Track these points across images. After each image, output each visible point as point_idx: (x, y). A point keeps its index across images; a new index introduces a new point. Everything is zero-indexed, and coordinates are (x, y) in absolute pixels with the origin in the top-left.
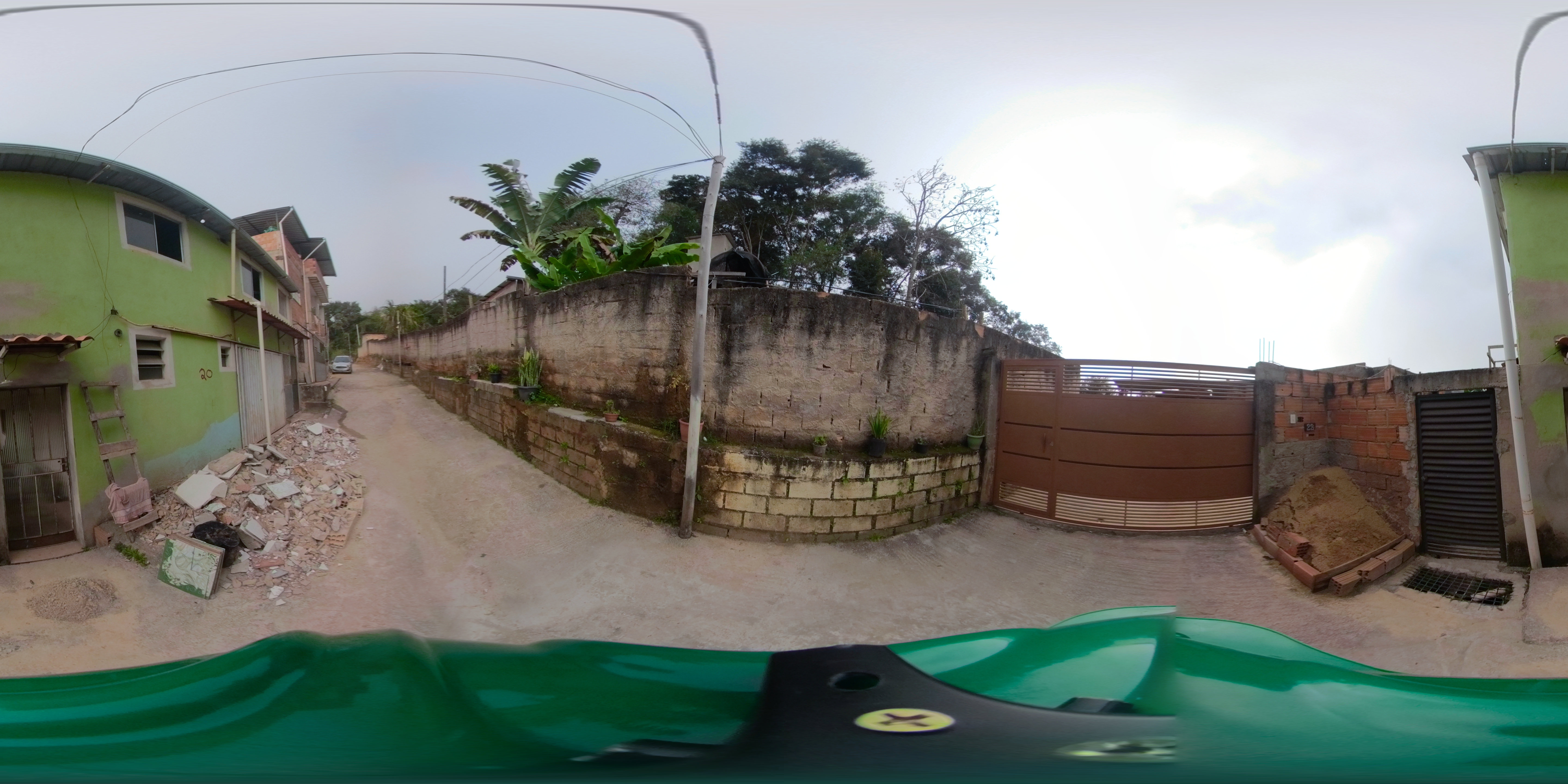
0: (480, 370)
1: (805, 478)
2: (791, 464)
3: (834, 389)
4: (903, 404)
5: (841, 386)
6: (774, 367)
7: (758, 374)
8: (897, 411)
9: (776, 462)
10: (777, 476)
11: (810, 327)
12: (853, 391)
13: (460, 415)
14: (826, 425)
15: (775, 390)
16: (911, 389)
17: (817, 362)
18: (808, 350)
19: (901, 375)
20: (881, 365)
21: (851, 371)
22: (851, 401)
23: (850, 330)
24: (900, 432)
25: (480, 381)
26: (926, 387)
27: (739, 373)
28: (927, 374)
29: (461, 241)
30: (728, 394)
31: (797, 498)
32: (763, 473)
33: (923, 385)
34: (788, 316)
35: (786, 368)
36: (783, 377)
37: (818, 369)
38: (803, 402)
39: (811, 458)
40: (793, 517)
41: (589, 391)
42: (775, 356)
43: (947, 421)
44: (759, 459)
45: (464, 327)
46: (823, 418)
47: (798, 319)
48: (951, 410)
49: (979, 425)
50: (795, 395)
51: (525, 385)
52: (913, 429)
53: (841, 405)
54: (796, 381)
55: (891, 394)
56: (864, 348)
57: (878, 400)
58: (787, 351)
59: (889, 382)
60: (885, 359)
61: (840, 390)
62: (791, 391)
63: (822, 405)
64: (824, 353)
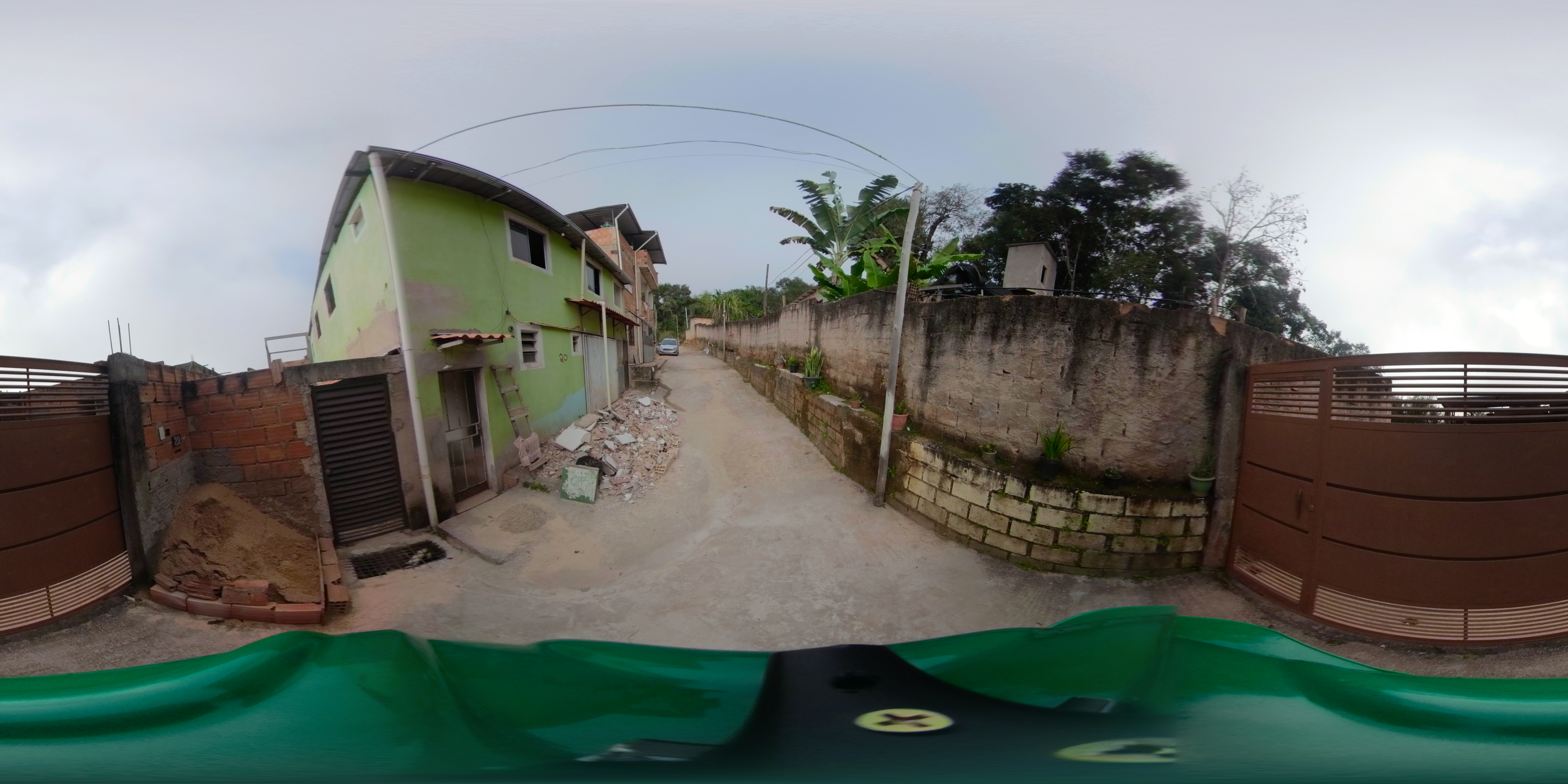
0: (785, 361)
1: (966, 480)
2: (956, 463)
3: (1012, 396)
4: (1093, 420)
5: (1019, 393)
6: (960, 371)
7: (948, 377)
8: (1084, 429)
9: (945, 458)
10: (944, 472)
11: (993, 333)
12: (1032, 399)
13: (768, 397)
14: (1002, 433)
15: (961, 393)
16: (1104, 403)
17: (998, 367)
18: (990, 355)
19: (1091, 385)
20: (1066, 372)
21: (1031, 378)
22: (1029, 411)
23: (1032, 333)
24: (1087, 455)
25: (783, 370)
26: (1126, 402)
27: (935, 376)
28: (1128, 385)
29: (780, 244)
30: (927, 393)
31: (957, 497)
32: (935, 465)
33: (1123, 399)
34: (975, 323)
35: (970, 373)
36: (967, 381)
37: (998, 374)
38: (982, 407)
39: (974, 461)
40: (953, 514)
41: (848, 384)
42: (962, 361)
43: (1159, 451)
44: (933, 452)
45: (777, 323)
46: (999, 425)
47: (983, 325)
48: (1166, 436)
49: (1209, 466)
50: (976, 400)
51: (809, 376)
52: (1106, 455)
53: (1018, 415)
54: (977, 386)
55: (1077, 408)
56: (1047, 352)
57: (1060, 414)
58: (972, 357)
59: (1075, 393)
60: (1071, 365)
61: (1018, 398)
62: (973, 395)
63: (999, 411)
64: (1005, 358)
